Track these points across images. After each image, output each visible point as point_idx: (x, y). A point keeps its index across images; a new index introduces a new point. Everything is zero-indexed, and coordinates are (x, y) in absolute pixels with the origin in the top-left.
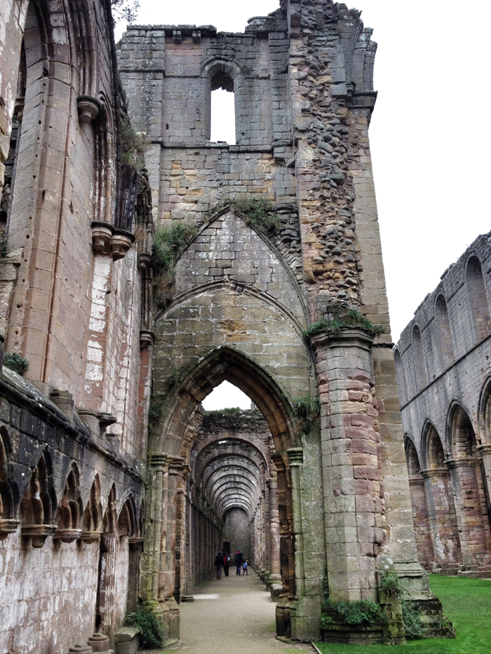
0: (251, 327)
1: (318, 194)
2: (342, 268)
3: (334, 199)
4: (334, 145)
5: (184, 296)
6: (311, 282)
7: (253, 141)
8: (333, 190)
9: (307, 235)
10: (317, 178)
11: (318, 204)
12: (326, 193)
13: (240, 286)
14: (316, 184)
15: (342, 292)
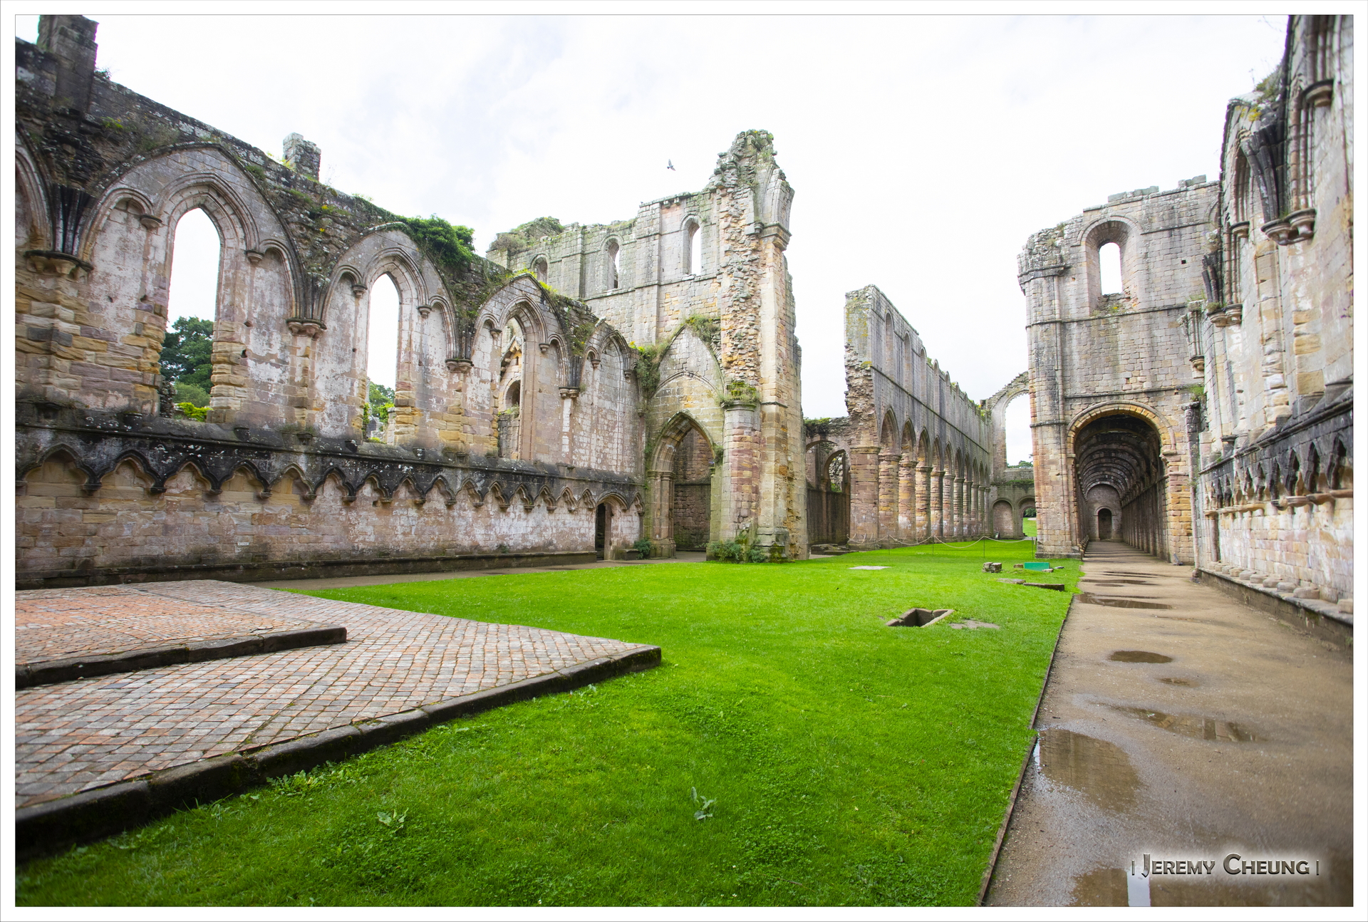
0: (695, 399)
1: (732, 309)
2: (744, 357)
3: (744, 311)
4: (745, 272)
5: (664, 383)
6: (727, 368)
7: (708, 272)
8: (741, 305)
9: (724, 339)
10: (732, 298)
11: (731, 316)
12: (736, 308)
13: (691, 374)
14: (730, 304)
15: (742, 374)
